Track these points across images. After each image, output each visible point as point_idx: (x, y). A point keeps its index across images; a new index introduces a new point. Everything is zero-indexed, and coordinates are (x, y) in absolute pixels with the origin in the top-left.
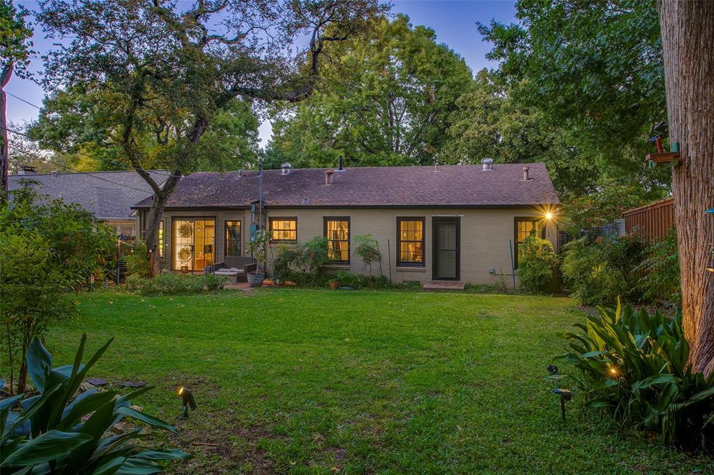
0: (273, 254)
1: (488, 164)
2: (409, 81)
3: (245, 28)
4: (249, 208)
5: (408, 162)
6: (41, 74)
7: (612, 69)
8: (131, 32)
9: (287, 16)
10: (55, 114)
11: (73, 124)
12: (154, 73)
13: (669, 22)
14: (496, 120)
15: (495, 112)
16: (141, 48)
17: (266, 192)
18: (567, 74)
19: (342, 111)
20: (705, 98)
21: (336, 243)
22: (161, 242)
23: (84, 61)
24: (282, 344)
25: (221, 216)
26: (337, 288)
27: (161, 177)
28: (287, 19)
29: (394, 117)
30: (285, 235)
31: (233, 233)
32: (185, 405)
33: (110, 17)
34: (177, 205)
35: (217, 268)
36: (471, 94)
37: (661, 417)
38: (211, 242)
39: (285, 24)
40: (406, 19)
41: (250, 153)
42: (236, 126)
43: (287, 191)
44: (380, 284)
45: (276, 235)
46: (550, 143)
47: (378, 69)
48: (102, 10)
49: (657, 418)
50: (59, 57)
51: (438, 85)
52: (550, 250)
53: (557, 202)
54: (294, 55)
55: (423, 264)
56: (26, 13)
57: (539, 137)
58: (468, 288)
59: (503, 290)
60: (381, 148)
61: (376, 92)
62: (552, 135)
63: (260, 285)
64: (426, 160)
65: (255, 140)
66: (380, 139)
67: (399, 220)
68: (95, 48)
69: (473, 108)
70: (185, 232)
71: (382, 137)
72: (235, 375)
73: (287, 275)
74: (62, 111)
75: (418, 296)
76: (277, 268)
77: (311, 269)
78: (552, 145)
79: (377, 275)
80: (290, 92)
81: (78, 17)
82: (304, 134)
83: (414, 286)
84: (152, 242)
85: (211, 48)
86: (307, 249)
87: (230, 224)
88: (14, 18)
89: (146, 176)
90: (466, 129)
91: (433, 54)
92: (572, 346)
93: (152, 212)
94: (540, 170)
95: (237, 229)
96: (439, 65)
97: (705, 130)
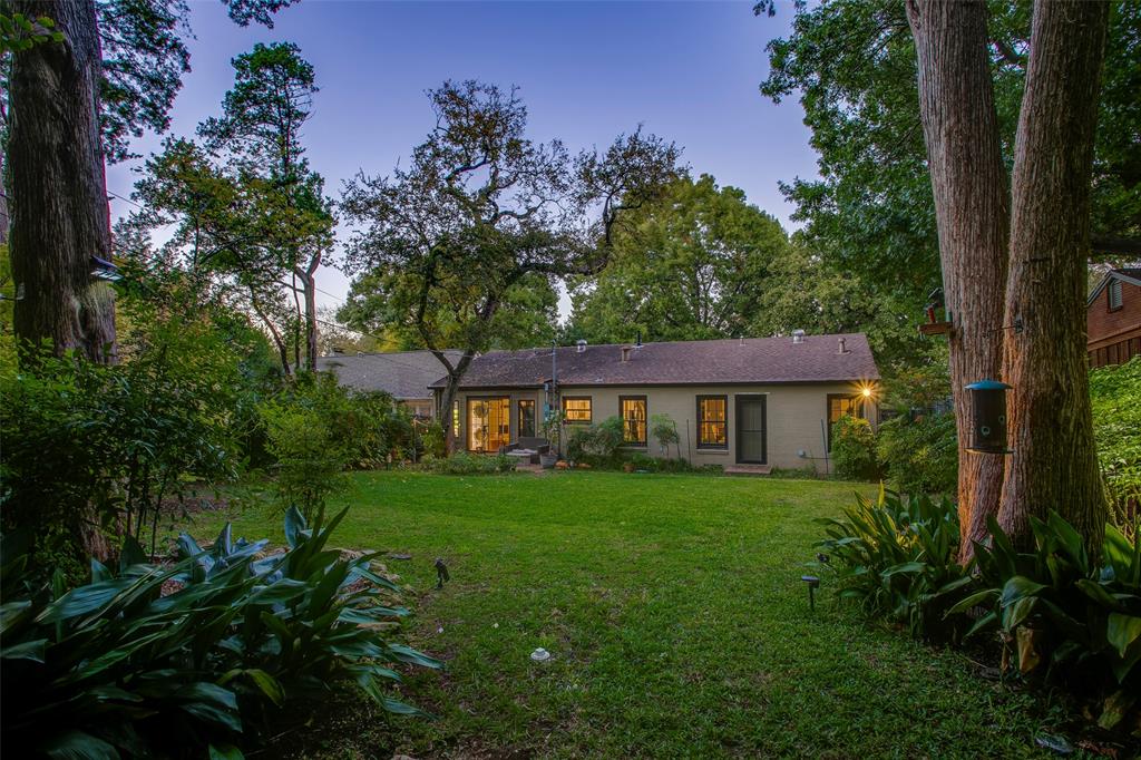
0: (567, 436)
1: (800, 335)
2: (717, 247)
3: (535, 201)
4: (542, 387)
5: (718, 335)
6: (342, 260)
7: (918, 228)
8: (423, 214)
9: (578, 187)
10: (361, 296)
11: (376, 305)
12: (447, 252)
13: (939, 181)
14: (813, 286)
15: (812, 277)
16: (434, 229)
17: (560, 370)
18: (872, 235)
19: (643, 282)
20: (978, 262)
21: (634, 425)
22: (456, 422)
23: (381, 245)
24: (555, 526)
25: (516, 396)
26: (632, 472)
27: (455, 357)
28: (578, 190)
29: (702, 287)
30: (581, 415)
31: (527, 413)
32: (439, 576)
33: (404, 201)
34: (471, 385)
35: (511, 448)
36: (785, 259)
37: (910, 608)
38: (506, 423)
39: (577, 195)
40: (712, 180)
41: (549, 329)
42: (533, 302)
43: (583, 369)
44: (680, 467)
45: (570, 415)
46: (876, 310)
47: (682, 234)
48: (396, 194)
49: (906, 609)
50: (359, 243)
51: (749, 250)
52: (868, 430)
53: (877, 377)
54: (587, 227)
55: (726, 446)
56: (332, 203)
57: (863, 304)
58: (774, 473)
59: (813, 474)
60: (687, 320)
61: (680, 260)
62: (877, 301)
63: (552, 467)
64: (737, 331)
65: (554, 316)
66: (685, 312)
67: (699, 399)
68: (390, 232)
69: (787, 274)
70: (481, 412)
71: (688, 308)
72: (499, 553)
73: (581, 457)
74: (368, 293)
75: (715, 480)
76: (571, 450)
77: (605, 451)
78: (879, 312)
79: (675, 458)
80: (582, 265)
81: (376, 203)
82: (605, 308)
83: (716, 470)
84: (447, 421)
85: (503, 224)
86: (601, 430)
87: (523, 404)
88: (323, 209)
89: (440, 356)
90: (779, 297)
91: (742, 216)
92: (829, 532)
93: (446, 392)
94: (858, 340)
95: (531, 409)
96: (748, 227)
97: (978, 297)
